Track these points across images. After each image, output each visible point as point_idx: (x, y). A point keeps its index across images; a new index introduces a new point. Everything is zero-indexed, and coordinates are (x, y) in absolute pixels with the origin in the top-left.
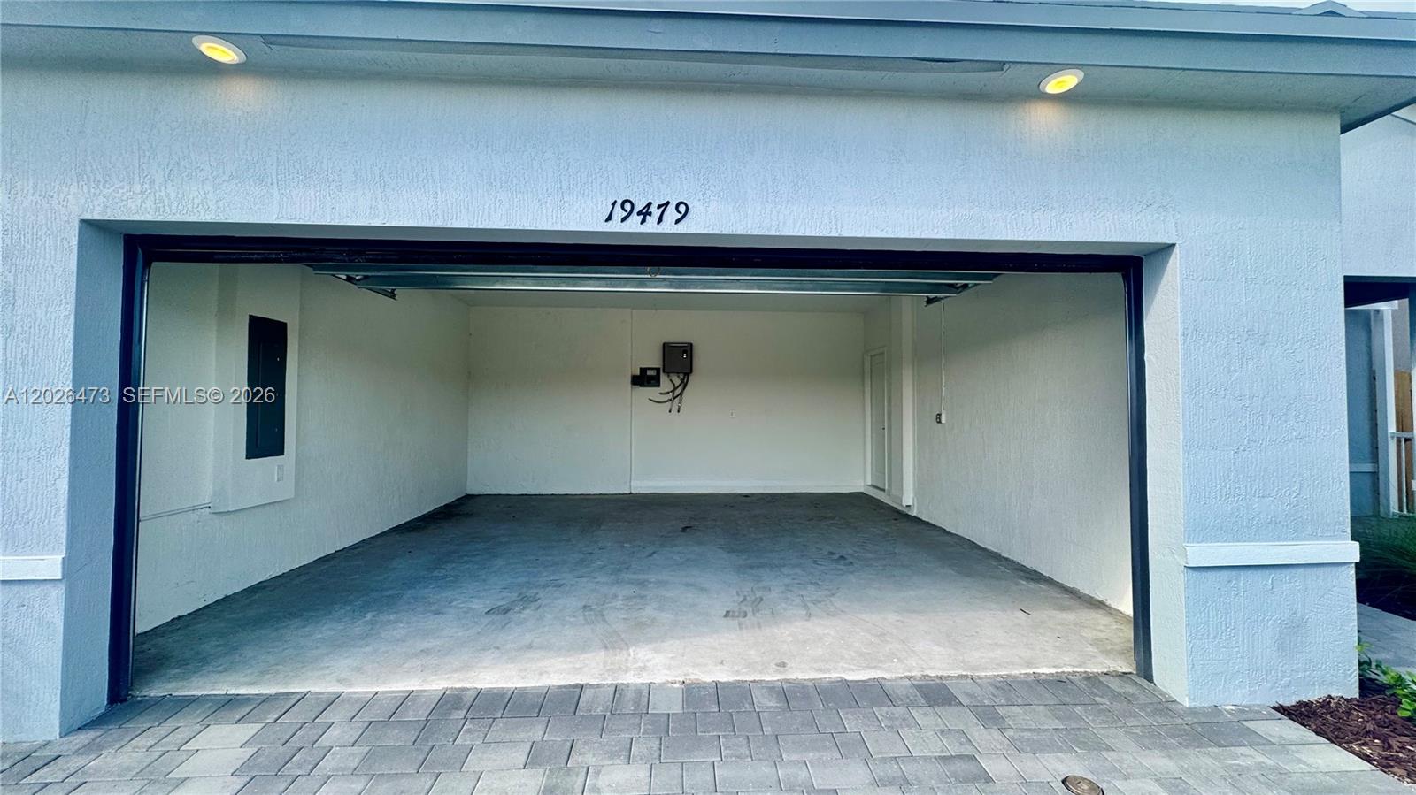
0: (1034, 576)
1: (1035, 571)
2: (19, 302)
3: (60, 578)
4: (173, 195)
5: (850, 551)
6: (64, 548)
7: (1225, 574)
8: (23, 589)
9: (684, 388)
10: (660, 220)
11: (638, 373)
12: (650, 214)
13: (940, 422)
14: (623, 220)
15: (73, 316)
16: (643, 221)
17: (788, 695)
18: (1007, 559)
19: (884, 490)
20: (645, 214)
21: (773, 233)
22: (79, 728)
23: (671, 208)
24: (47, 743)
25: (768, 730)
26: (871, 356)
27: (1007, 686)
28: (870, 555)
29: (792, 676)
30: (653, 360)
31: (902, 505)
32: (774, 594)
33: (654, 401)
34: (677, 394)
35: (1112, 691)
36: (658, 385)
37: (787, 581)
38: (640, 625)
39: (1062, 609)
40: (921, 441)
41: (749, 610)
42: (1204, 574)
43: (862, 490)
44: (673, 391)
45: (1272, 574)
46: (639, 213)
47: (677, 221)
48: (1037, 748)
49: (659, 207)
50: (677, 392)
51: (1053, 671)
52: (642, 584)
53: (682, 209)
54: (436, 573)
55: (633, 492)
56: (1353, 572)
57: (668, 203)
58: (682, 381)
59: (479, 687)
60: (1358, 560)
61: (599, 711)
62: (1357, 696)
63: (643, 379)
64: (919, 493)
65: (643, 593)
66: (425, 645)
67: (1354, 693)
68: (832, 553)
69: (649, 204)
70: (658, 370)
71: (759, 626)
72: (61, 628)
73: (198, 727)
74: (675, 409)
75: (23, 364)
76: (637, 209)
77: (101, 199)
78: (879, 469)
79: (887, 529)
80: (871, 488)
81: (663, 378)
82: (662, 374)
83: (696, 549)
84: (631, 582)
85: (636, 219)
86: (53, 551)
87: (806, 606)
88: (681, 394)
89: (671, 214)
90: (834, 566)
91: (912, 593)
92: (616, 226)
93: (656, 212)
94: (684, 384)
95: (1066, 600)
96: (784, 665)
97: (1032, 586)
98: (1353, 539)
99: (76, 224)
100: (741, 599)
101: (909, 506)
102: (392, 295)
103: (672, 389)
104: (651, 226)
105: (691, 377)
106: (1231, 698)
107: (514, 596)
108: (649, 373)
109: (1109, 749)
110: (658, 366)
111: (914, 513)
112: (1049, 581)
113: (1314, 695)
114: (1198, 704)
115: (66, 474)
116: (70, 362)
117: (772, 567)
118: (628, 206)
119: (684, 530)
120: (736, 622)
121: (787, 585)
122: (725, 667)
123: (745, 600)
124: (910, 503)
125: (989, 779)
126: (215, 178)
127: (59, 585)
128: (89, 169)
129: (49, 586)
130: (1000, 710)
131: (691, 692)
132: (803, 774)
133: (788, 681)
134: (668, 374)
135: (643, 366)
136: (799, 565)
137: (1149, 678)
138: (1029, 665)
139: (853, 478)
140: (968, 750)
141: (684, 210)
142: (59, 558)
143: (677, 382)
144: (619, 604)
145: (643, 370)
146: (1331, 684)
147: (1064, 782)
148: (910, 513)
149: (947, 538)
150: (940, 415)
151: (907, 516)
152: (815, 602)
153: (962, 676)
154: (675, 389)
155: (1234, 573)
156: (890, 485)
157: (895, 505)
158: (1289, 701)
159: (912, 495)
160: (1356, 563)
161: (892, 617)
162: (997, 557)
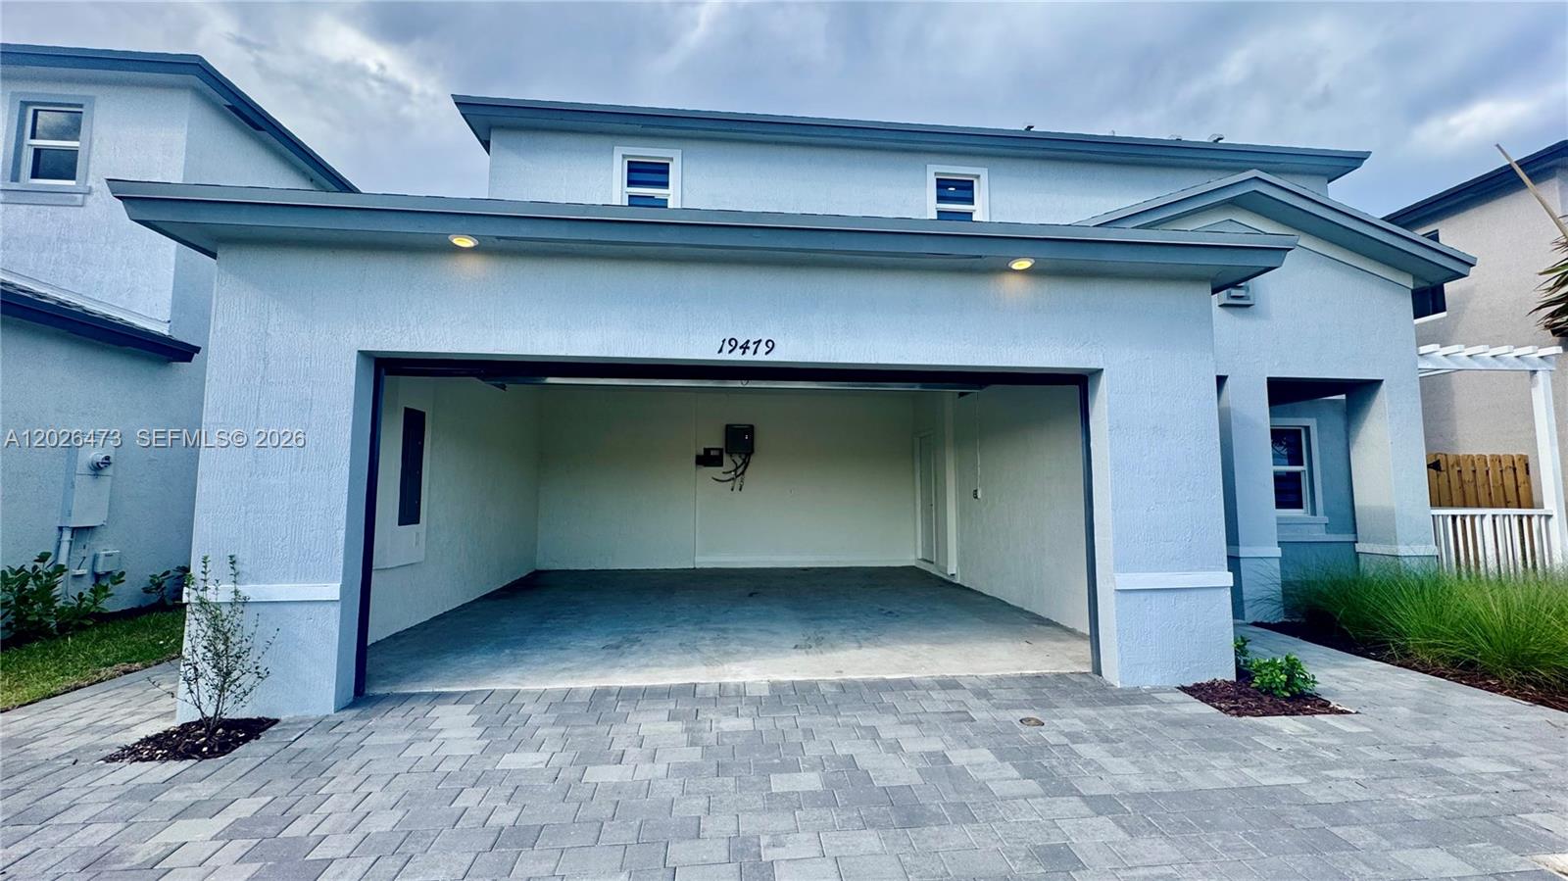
0: (1048, 622)
1: (1048, 619)
2: (314, 407)
3: (338, 598)
4: (422, 333)
5: (897, 608)
6: (341, 578)
7: (1142, 595)
8: (311, 607)
9: (745, 468)
10: (755, 352)
11: (702, 453)
12: (748, 348)
13: (976, 497)
14: (730, 352)
15: (351, 418)
16: (744, 353)
17: (843, 687)
18: (1027, 612)
19: (932, 563)
20: (745, 347)
21: (831, 361)
22: (342, 709)
23: (763, 345)
24: (328, 716)
25: (830, 702)
26: (921, 438)
27: (999, 681)
28: (913, 611)
29: (848, 677)
30: (716, 441)
31: (947, 574)
32: (834, 635)
33: (717, 480)
34: (739, 473)
35: (1073, 681)
36: (721, 465)
37: (843, 627)
38: (727, 653)
39: (1059, 640)
40: (963, 513)
41: (814, 645)
42: (1128, 595)
43: (914, 564)
44: (735, 471)
45: (1176, 594)
46: (741, 347)
47: (767, 353)
48: (1009, 707)
49: (755, 343)
50: (739, 471)
51: (1035, 672)
52: (724, 631)
53: (770, 344)
54: (544, 626)
55: (697, 567)
56: (1229, 593)
57: (760, 341)
58: (744, 460)
59: (620, 685)
60: (1232, 585)
61: (711, 695)
62: (1235, 680)
63: (707, 459)
64: (961, 564)
65: (725, 636)
66: (564, 666)
67: (1232, 677)
68: (882, 610)
69: (748, 342)
70: (721, 450)
71: (822, 652)
72: (338, 635)
73: (429, 708)
74: (737, 486)
75: (316, 450)
76: (740, 344)
77: (373, 336)
78: (928, 546)
79: (931, 593)
80: (922, 563)
81: (726, 458)
82: (725, 455)
83: (765, 608)
84: (715, 629)
85: (738, 351)
86: (333, 580)
87: (858, 642)
88: (742, 473)
89: (763, 348)
90: (882, 617)
91: (944, 633)
92: (725, 356)
93: (752, 347)
94: (746, 464)
95: (1065, 635)
96: (841, 672)
97: (1042, 628)
98: (1229, 570)
99: (356, 353)
100: (806, 638)
101: (953, 575)
102: (503, 387)
103: (734, 467)
104: (749, 356)
105: (752, 458)
106: (1148, 681)
107: (620, 638)
108: (712, 453)
109: (1057, 707)
110: (721, 447)
111: (958, 581)
112: (1056, 625)
113: (1205, 679)
114: (1127, 686)
115: (344, 526)
116: (349, 449)
117: (829, 618)
118: (733, 343)
119: (751, 595)
120: (803, 651)
121: (844, 630)
122: (798, 673)
123: (809, 638)
124: (954, 572)
125: (973, 720)
126: (452, 322)
127: (336, 603)
128: (365, 317)
129: (330, 604)
130: (991, 691)
131: (774, 686)
132: (855, 720)
133: (844, 680)
134: (731, 454)
135: (707, 447)
136: (853, 618)
137: (1100, 674)
138: (1019, 669)
139: (905, 553)
140: (963, 709)
141: (771, 346)
142: (339, 585)
143: (739, 462)
144: (708, 642)
145: (707, 451)
146: (1217, 671)
147: (1021, 721)
148: (954, 581)
149: (982, 599)
150: (976, 491)
151: (951, 584)
152: (866, 639)
153: (969, 676)
154: (737, 468)
155: (1148, 594)
156: (937, 557)
157: (941, 575)
158: (1189, 684)
159: (955, 565)
160: (1231, 588)
161: (925, 647)
162: (1020, 611)
